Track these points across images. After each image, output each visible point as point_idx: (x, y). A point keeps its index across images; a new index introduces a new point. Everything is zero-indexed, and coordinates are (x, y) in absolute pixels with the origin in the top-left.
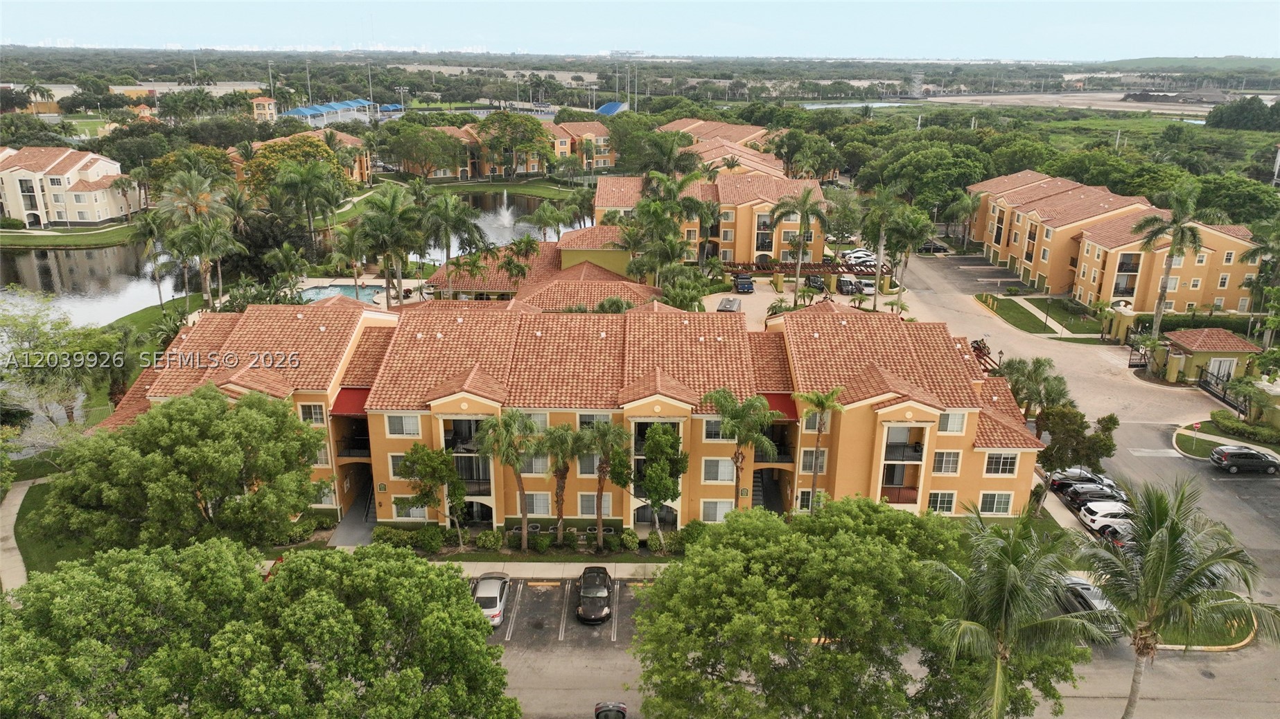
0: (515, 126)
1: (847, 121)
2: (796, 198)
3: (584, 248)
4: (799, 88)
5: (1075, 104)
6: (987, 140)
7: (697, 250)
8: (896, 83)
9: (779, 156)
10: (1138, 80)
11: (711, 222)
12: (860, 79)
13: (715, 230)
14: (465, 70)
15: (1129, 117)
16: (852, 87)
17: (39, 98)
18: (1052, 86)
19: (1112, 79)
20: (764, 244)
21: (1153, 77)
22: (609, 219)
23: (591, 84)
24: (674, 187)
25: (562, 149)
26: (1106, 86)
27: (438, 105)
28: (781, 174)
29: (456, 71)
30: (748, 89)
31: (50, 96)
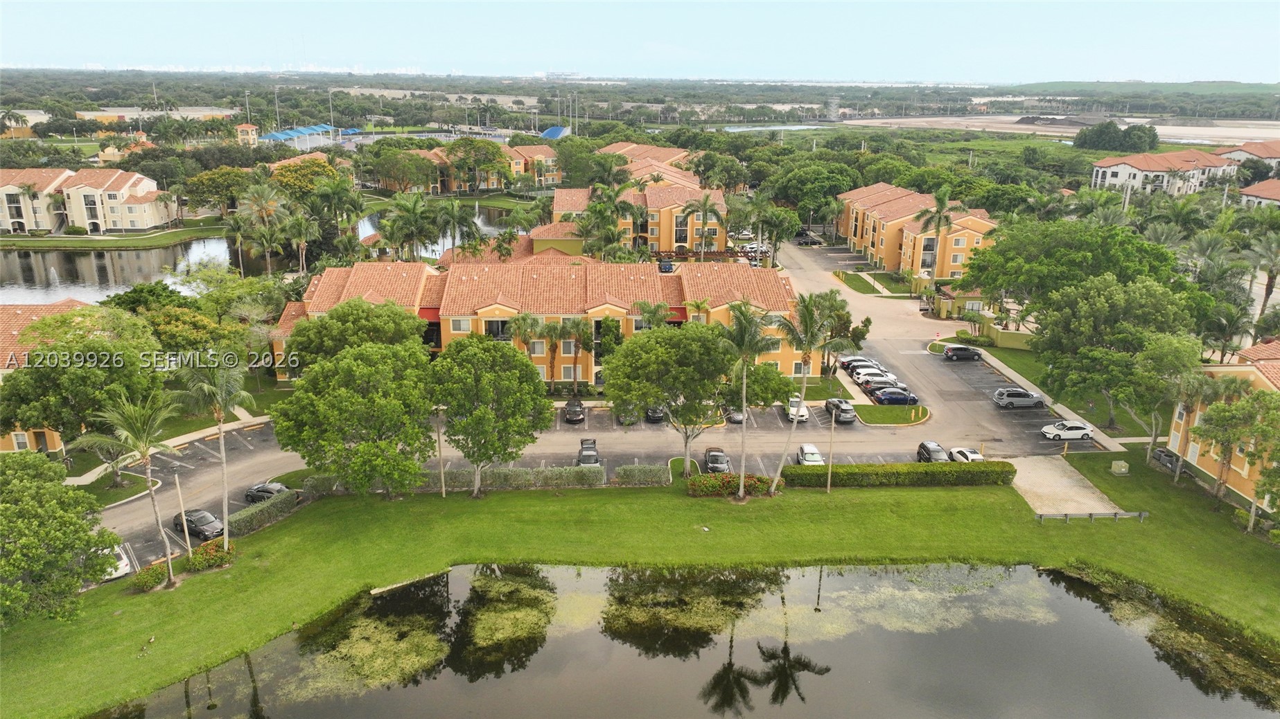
0: (478, 149)
1: (757, 144)
2: (699, 201)
3: (550, 238)
4: (725, 112)
5: (973, 126)
6: (862, 159)
7: (631, 243)
8: (815, 106)
9: (697, 172)
10: (1037, 104)
11: (640, 221)
12: (784, 103)
13: (644, 227)
14: (408, 93)
15: (1015, 138)
16: (775, 111)
17: (13, 123)
18: (958, 110)
19: (1015, 103)
20: (681, 238)
21: (1050, 101)
22: (566, 218)
23: (531, 107)
24: (612, 194)
25: (517, 169)
26: (1007, 109)
27: (392, 129)
28: (697, 187)
29: (399, 94)
30: (679, 113)
31: (25, 122)
